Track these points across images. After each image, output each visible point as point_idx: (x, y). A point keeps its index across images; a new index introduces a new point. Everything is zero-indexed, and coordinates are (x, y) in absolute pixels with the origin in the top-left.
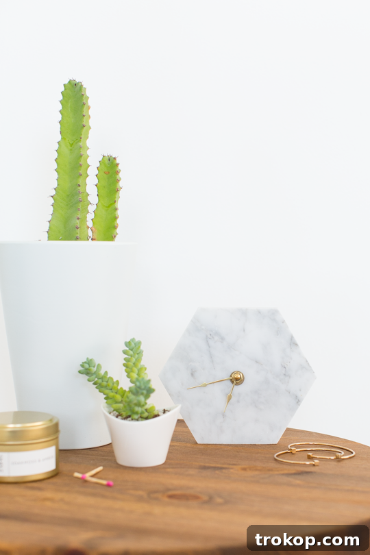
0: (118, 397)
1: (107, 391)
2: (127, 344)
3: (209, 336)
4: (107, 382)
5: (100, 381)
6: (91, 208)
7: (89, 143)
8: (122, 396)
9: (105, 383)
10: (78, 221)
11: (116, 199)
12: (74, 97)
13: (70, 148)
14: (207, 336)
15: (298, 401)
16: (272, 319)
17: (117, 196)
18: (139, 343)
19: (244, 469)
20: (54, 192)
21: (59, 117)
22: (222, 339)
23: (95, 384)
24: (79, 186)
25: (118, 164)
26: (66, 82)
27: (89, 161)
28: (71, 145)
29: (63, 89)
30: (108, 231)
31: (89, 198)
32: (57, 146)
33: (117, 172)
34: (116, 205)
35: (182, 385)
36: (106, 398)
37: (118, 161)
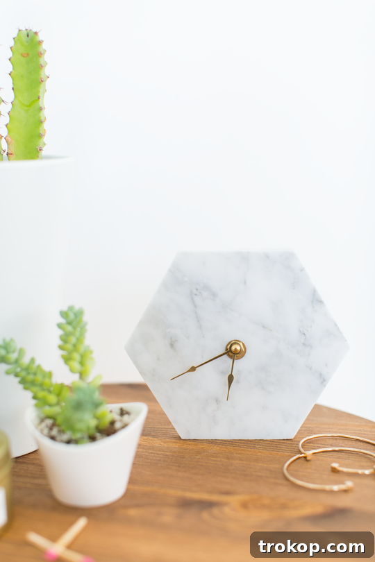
0: (52, 398)
1: (35, 389)
2: (63, 314)
3: (195, 291)
4: (35, 374)
5: (23, 373)
8: (58, 395)
9: (30, 377)
11: (40, 95)
14: (192, 292)
15: (323, 382)
16: (285, 266)
17: (41, 89)
22: (214, 295)
23: (16, 376)
25: (40, 42)
30: (30, 142)
33: (40, 54)
34: (41, 103)
35: (158, 359)
36: (35, 398)
37: (41, 37)
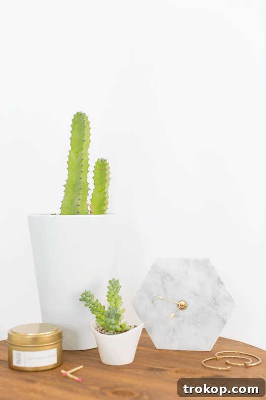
1: (97, 313)
2: (110, 282)
3: (163, 276)
4: (97, 307)
5: (92, 306)
6: (90, 192)
7: (89, 151)
9: (95, 308)
10: (79, 201)
11: (106, 186)
12: (80, 123)
13: (76, 154)
15: (224, 322)
16: (205, 265)
17: (106, 184)
18: (118, 281)
19: (177, 372)
20: (65, 183)
21: (70, 135)
22: (172, 279)
23: (90, 307)
24: (81, 178)
25: (107, 164)
26: (75, 113)
27: (89, 162)
28: (77, 153)
29: (73, 118)
30: (101, 207)
31: (89, 186)
32: (68, 154)
33: (106, 169)
34: (106, 190)
35: (146, 309)
36: (96, 317)
37: (108, 161)
